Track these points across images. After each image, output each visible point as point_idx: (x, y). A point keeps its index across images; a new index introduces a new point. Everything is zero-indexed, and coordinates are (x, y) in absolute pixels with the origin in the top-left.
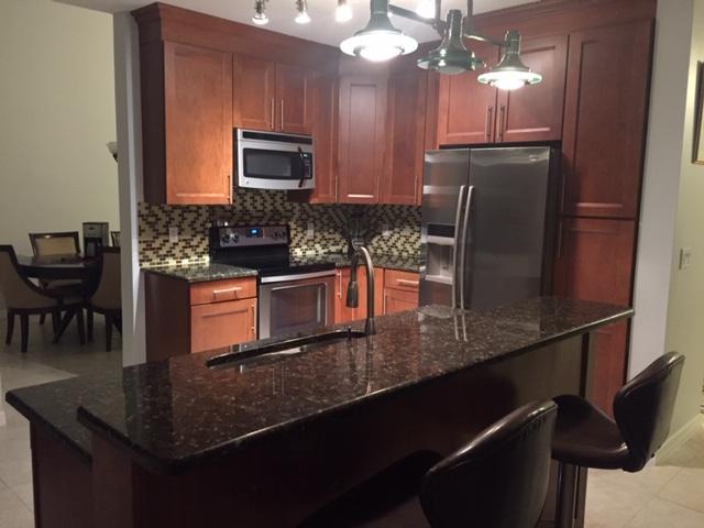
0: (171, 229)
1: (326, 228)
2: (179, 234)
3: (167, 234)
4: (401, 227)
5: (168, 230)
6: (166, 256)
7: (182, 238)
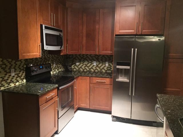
0: (12, 70)
1: (58, 63)
2: (15, 71)
3: (10, 72)
4: (84, 61)
5: (10, 70)
6: (10, 82)
7: (16, 73)
